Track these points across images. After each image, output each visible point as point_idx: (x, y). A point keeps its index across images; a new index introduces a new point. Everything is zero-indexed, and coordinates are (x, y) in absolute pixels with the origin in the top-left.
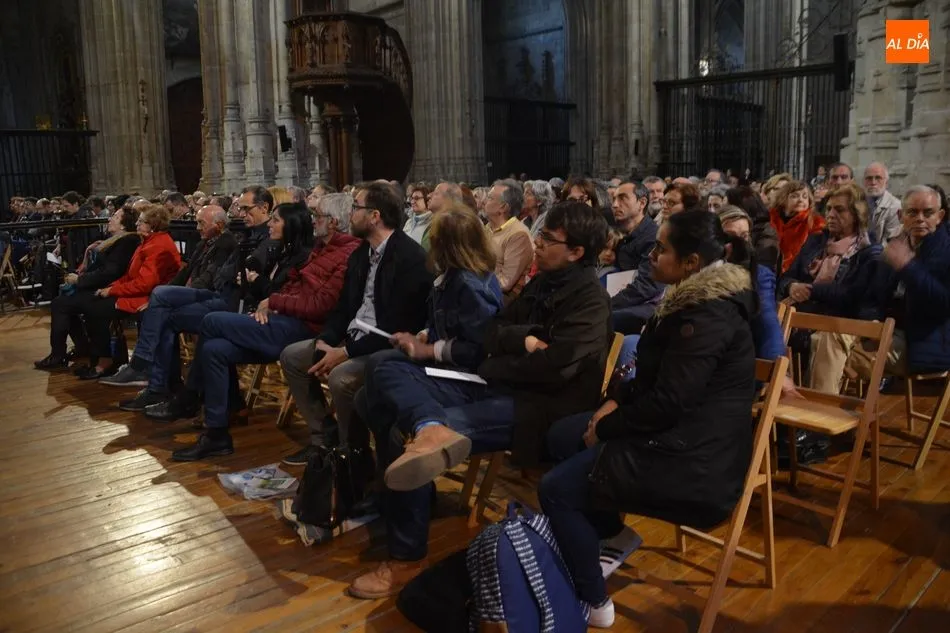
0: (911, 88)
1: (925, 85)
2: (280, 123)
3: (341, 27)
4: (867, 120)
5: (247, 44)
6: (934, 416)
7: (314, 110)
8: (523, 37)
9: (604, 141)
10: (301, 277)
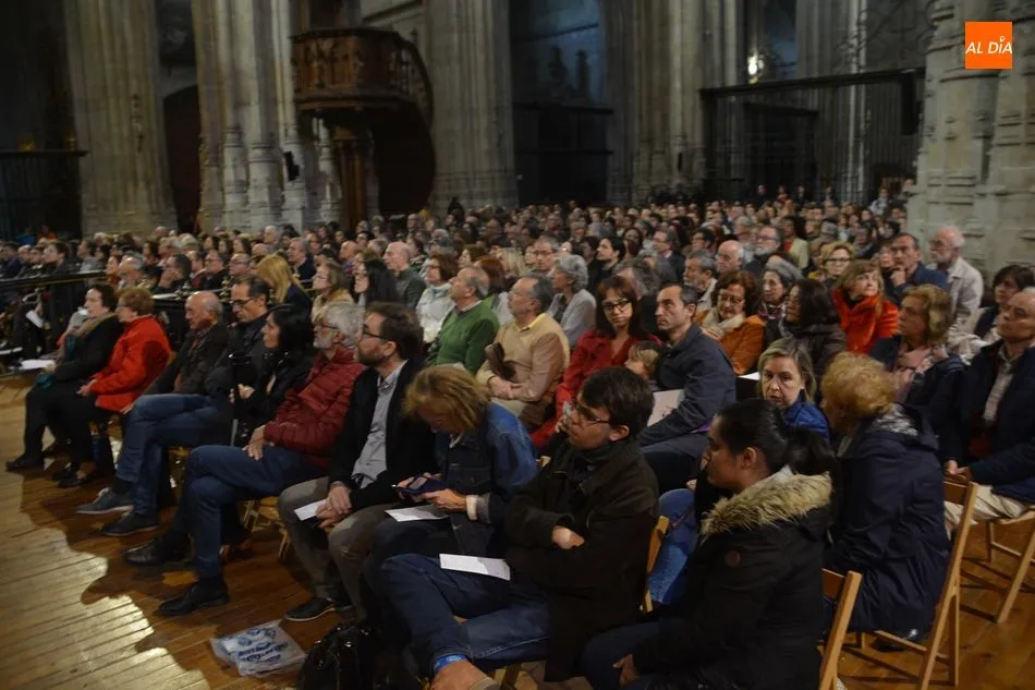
0: (987, 137)
1: (1004, 137)
2: (287, 149)
3: (351, 43)
4: (938, 171)
5: (248, 60)
6: (1024, 552)
7: (323, 133)
8: (556, 34)
9: (645, 154)
10: (300, 401)
